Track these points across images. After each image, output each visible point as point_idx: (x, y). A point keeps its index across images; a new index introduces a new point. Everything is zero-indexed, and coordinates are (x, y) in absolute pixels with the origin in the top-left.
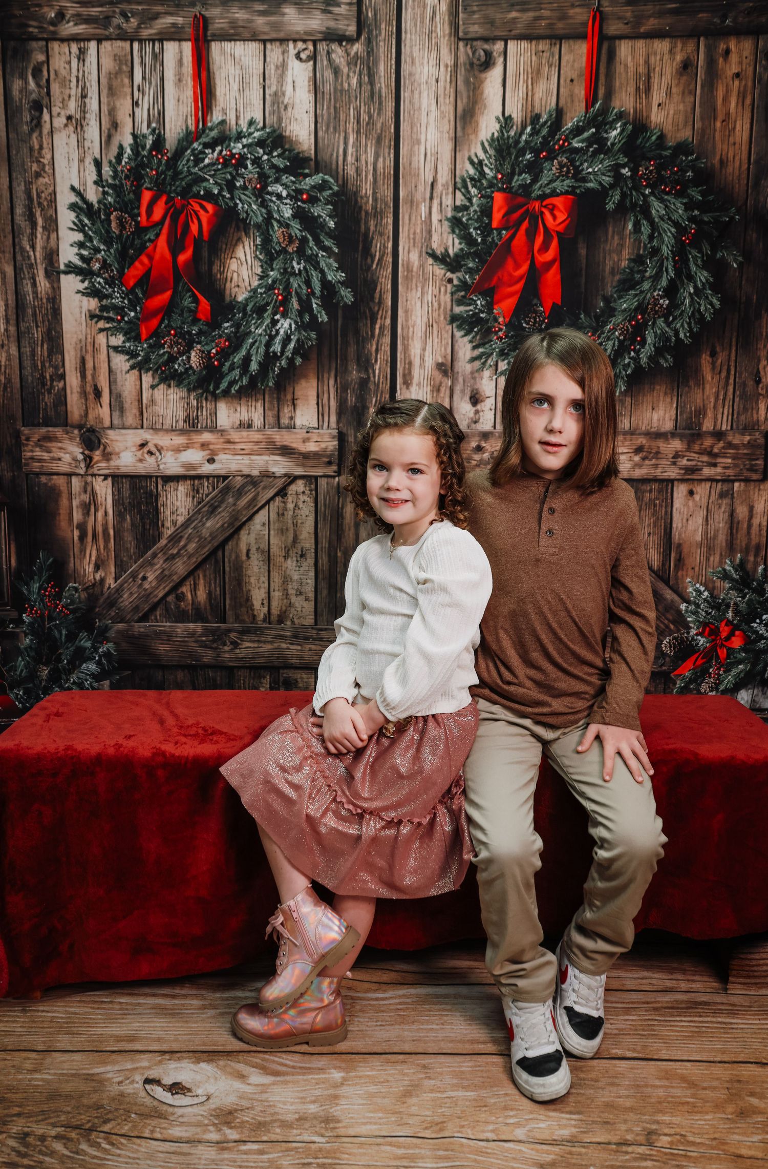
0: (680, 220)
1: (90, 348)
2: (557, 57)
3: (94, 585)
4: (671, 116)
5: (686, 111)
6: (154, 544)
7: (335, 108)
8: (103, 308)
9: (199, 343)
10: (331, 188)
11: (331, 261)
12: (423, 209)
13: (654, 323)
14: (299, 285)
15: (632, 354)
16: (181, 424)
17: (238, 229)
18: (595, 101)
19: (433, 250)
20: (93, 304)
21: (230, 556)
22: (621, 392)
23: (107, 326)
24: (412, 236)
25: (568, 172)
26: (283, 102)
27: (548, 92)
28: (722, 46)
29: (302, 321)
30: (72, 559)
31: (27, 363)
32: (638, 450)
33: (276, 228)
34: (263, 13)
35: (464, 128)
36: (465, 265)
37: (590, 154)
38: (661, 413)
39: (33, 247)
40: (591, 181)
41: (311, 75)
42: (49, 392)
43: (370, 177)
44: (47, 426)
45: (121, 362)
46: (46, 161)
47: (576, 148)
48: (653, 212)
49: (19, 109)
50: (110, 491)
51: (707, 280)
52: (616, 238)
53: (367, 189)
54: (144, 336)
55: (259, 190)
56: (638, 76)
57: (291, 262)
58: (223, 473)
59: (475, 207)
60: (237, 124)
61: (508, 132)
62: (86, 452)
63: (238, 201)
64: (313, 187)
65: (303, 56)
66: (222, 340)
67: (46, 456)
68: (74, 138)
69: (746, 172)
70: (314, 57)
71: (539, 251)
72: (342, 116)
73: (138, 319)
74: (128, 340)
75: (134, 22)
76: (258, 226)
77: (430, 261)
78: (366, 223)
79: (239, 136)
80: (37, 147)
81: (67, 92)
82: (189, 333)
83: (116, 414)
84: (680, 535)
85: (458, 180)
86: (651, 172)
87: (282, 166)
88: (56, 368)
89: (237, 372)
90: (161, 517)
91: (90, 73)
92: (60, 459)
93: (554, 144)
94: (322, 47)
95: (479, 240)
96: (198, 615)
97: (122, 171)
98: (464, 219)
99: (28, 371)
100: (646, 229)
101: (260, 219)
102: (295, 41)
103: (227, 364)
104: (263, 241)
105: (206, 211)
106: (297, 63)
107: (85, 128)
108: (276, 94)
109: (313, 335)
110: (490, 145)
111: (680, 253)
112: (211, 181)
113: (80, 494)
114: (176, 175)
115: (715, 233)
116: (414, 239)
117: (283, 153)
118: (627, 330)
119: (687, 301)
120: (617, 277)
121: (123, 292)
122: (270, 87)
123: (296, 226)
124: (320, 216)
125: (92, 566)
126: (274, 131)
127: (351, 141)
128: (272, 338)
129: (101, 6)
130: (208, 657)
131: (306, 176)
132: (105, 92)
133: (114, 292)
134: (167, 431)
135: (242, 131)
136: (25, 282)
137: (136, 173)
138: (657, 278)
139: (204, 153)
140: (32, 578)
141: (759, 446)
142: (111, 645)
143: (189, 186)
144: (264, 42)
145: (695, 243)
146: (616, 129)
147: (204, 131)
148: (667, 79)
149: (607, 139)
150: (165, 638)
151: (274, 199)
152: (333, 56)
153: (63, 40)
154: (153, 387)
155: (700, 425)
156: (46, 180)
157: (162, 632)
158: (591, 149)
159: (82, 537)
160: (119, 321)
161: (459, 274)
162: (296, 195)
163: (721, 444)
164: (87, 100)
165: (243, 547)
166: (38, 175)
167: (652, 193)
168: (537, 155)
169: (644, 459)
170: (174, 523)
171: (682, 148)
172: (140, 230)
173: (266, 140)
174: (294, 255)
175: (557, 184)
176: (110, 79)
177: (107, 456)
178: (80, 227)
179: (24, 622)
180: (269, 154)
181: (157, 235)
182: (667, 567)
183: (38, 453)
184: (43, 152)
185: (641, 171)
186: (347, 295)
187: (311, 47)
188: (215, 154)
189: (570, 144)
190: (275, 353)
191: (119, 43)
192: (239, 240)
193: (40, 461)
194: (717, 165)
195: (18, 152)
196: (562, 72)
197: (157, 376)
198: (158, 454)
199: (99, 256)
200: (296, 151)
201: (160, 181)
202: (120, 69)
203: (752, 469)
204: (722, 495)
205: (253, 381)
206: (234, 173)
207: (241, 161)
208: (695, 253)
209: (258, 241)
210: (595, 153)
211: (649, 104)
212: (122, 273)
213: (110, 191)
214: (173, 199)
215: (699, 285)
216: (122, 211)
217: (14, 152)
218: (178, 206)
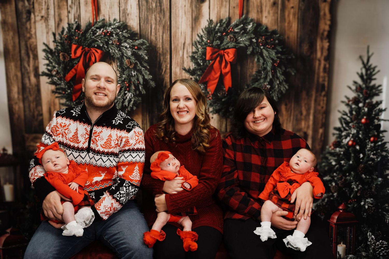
0: (274, 58)
1: (52, 104)
4: (270, 21)
5: (275, 19)
7: (147, 15)
8: (57, 89)
10: (146, 45)
11: (147, 71)
12: (181, 53)
14: (134, 80)
17: (110, 60)
18: (243, 14)
19: (185, 68)
20: (53, 87)
23: (59, 95)
24: (177, 62)
25: (233, 40)
26: (127, 13)
27: (226, 11)
29: (136, 94)
31: (27, 110)
33: (125, 59)
35: (195, 23)
36: (197, 73)
37: (241, 34)
39: (29, 66)
40: (241, 44)
41: (138, 3)
42: (36, 121)
43: (161, 41)
44: (35, 133)
46: (32, 33)
47: (236, 32)
48: (264, 55)
49: (22, 13)
51: (283, 78)
52: (251, 64)
53: (160, 45)
54: (74, 99)
55: (118, 45)
56: (258, 6)
57: (131, 72)
59: (200, 52)
60: (109, 20)
61: (211, 25)
63: (110, 49)
64: (139, 44)
68: (44, 25)
69: (296, 41)
71: (224, 68)
72: (150, 18)
73: (72, 93)
74: (67, 101)
76: (118, 59)
77: (184, 71)
78: (160, 58)
79: (110, 25)
80: (29, 27)
81: (41, 7)
85: (194, 42)
86: (263, 40)
87: (127, 36)
88: (39, 111)
93: (228, 30)
95: (202, 64)
97: (64, 37)
98: (196, 57)
99: (27, 112)
100: (262, 61)
101: (119, 56)
104: (120, 64)
105: (98, 53)
107: (49, 21)
108: (124, 9)
109: (140, 99)
110: (205, 30)
111: (274, 68)
112: (100, 42)
114: (86, 39)
115: (286, 62)
116: (178, 63)
117: (127, 31)
119: (277, 86)
120: (252, 78)
121: (65, 83)
122: (122, 7)
123: (133, 59)
124: (142, 55)
126: (124, 23)
127: (153, 27)
128: (124, 100)
131: (136, 40)
132: (56, 7)
133: (61, 83)
135: (111, 23)
136: (26, 79)
137: (70, 37)
138: (266, 78)
139: (96, 31)
143: (91, 43)
145: (279, 66)
146: (250, 25)
147: (96, 23)
148: (268, 8)
149: (247, 29)
151: (124, 48)
156: (33, 40)
158: (241, 32)
160: (64, 94)
161: (195, 76)
162: (132, 47)
164: (49, 10)
166: (30, 38)
167: (264, 48)
168: (222, 34)
171: (274, 32)
172: (71, 60)
173: (120, 27)
174: (133, 69)
175: (229, 44)
176: (58, 3)
178: (48, 59)
180: (122, 31)
181: (79, 62)
183: (32, 144)
184: (32, 30)
185: (260, 40)
186: (153, 84)
188: (101, 31)
189: (234, 30)
190: (126, 106)
194: (286, 38)
195: (22, 29)
196: (231, 4)
199: (55, 69)
200: (132, 31)
201: (79, 41)
206: (108, 38)
207: (111, 34)
208: (279, 69)
209: (118, 64)
210: (243, 33)
211: (262, 16)
212: (64, 76)
213: (60, 45)
214: (84, 48)
215: (281, 81)
216: (64, 52)
217: (20, 29)
218: (87, 51)
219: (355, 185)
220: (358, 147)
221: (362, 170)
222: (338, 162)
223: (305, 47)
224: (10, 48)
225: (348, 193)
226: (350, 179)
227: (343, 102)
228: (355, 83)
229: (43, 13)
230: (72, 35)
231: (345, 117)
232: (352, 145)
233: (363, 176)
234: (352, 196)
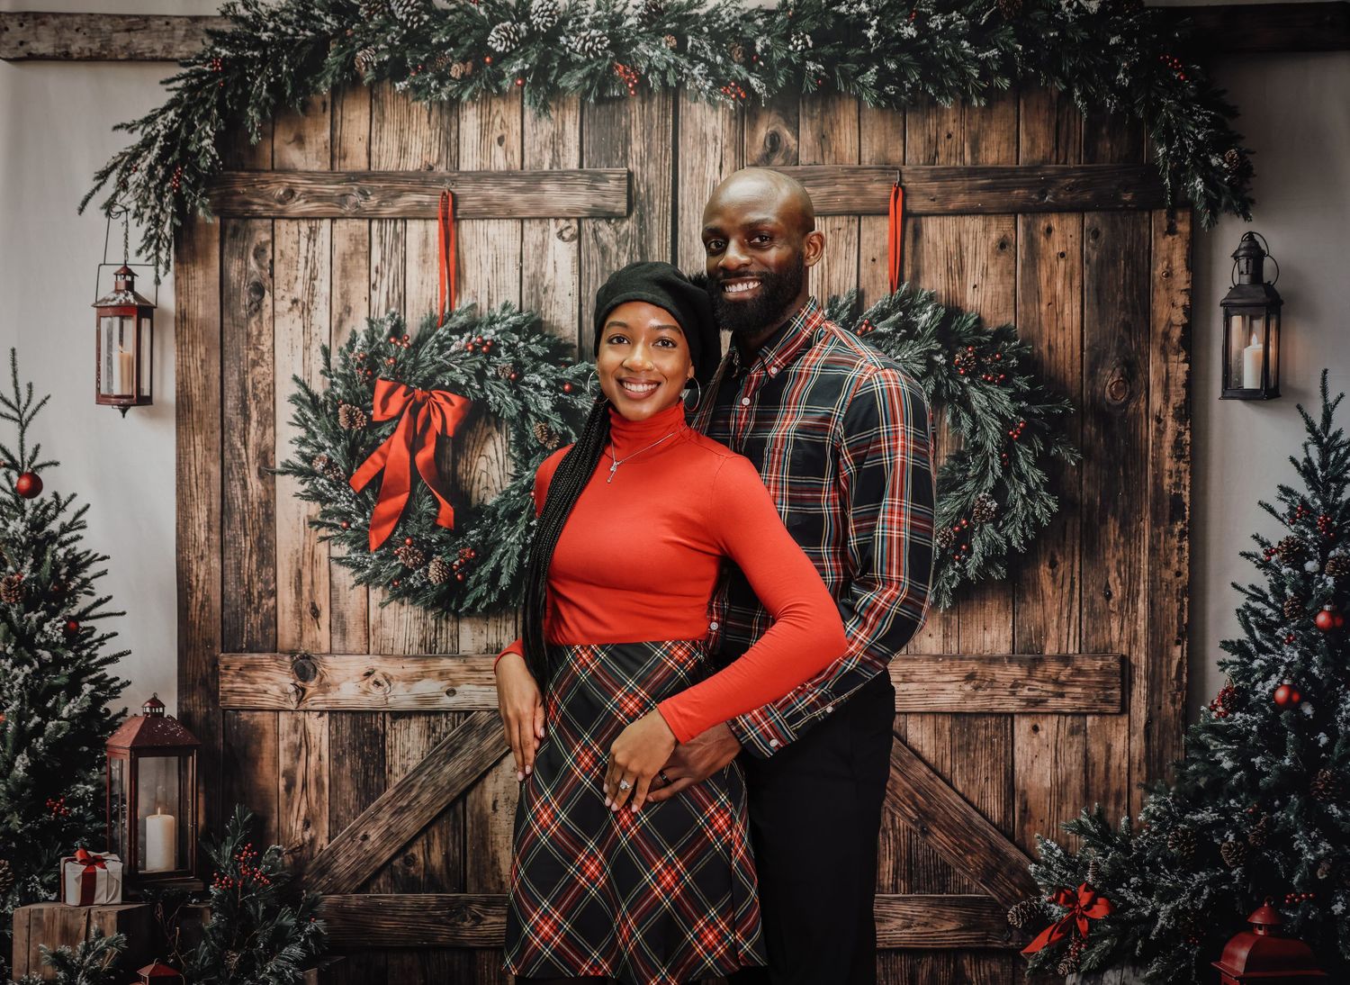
0: (1006, 412)
1: (308, 560)
2: (856, 234)
3: (302, 847)
4: (989, 298)
5: (1006, 293)
6: (379, 795)
8: (325, 514)
9: (438, 554)
13: (981, 529)
15: (957, 564)
16: (415, 649)
17: (488, 423)
18: (901, 280)
20: (314, 509)
21: (473, 810)
22: (945, 609)
23: (330, 534)
26: (542, 285)
27: (847, 272)
28: (1043, 224)
30: (276, 815)
31: (231, 577)
32: (970, 677)
33: (533, 423)
34: (519, 190)
37: (897, 339)
38: (995, 633)
39: (245, 444)
41: (575, 255)
42: (257, 612)
44: (252, 652)
45: (344, 576)
46: (265, 349)
47: (881, 334)
48: (974, 403)
49: (237, 292)
50: (326, 730)
51: (1041, 479)
54: (373, 546)
55: (514, 380)
56: (949, 256)
58: (465, 707)
60: (489, 308)
62: (299, 683)
63: (489, 393)
64: (577, 377)
65: (566, 235)
66: (467, 550)
67: (248, 687)
68: (299, 323)
69: (1079, 360)
70: (578, 236)
73: (368, 526)
74: (355, 550)
75: (374, 200)
76: (512, 421)
79: (492, 321)
80: (255, 333)
81: (294, 273)
82: (428, 542)
83: (337, 638)
84: (1024, 779)
86: (969, 359)
87: (540, 354)
88: (267, 583)
89: (484, 587)
90: (389, 761)
91: (321, 254)
92: (265, 692)
94: (588, 225)
96: (432, 883)
97: (354, 360)
99: (231, 586)
100: (966, 423)
101: (514, 412)
102: (557, 219)
103: (473, 578)
104: (517, 436)
105: (452, 404)
106: (559, 242)
107: (313, 313)
108: (534, 275)
111: (1008, 451)
112: (458, 370)
113: (289, 735)
114: (418, 364)
115: (1047, 427)
118: (950, 537)
119: (1019, 503)
121: (350, 495)
122: (527, 268)
123: (556, 422)
124: (584, 408)
125: (300, 823)
126: (532, 316)
129: (337, 183)
130: (443, 935)
131: (568, 364)
132: (337, 275)
133: (339, 494)
134: (398, 657)
135: (494, 316)
136: (233, 483)
137: (371, 363)
138: (981, 477)
139: (451, 340)
140: (224, 840)
141: (1113, 673)
142: (320, 923)
143: (432, 377)
144: (522, 220)
145: (1025, 438)
146: (926, 312)
147: (450, 316)
148: (982, 259)
149: (917, 323)
150: (390, 912)
151: (531, 390)
152: (600, 234)
153: (291, 219)
154: (382, 605)
155: (1042, 648)
156: (265, 369)
157: (385, 906)
158: (899, 335)
159: (290, 787)
160: (344, 529)
162: (557, 385)
163: (1069, 670)
164: (316, 283)
165: (489, 798)
166: (255, 364)
167: (972, 383)
169: (976, 688)
170: (404, 769)
171: (1004, 333)
172: (373, 425)
173: (522, 326)
176: (344, 260)
177: (324, 687)
178: (303, 422)
179: (210, 895)
180: (527, 340)
181: (393, 431)
182: (1010, 820)
183: (239, 685)
184: (263, 338)
185: (958, 357)
187: (574, 224)
188: (464, 341)
189: (874, 328)
191: (356, 222)
192: (489, 435)
193: (241, 693)
194: (1045, 352)
195: (233, 339)
196: (862, 250)
197: (388, 593)
198: (386, 685)
199: (323, 454)
200: (557, 338)
201: (398, 370)
202: (356, 249)
203: (1107, 700)
204: (1073, 732)
205: (503, 597)
206: (485, 361)
207: (494, 348)
208: (1025, 448)
209: (512, 437)
210: (903, 339)
211: (963, 286)
212: (349, 474)
213: (340, 382)
214: (413, 389)
215: (1033, 485)
216: (352, 404)
217: (227, 338)
218: (419, 398)
219: (1306, 842)
220: (1308, 710)
221: (1326, 789)
222: (1242, 758)
223: (1109, 378)
224: (196, 391)
225: (1281, 867)
226: (1287, 821)
227: (1248, 556)
228: (1286, 491)
229: (299, 290)
230: (378, 353)
231: (1259, 605)
232: (1289, 701)
233: (1333, 808)
234: (1296, 880)
